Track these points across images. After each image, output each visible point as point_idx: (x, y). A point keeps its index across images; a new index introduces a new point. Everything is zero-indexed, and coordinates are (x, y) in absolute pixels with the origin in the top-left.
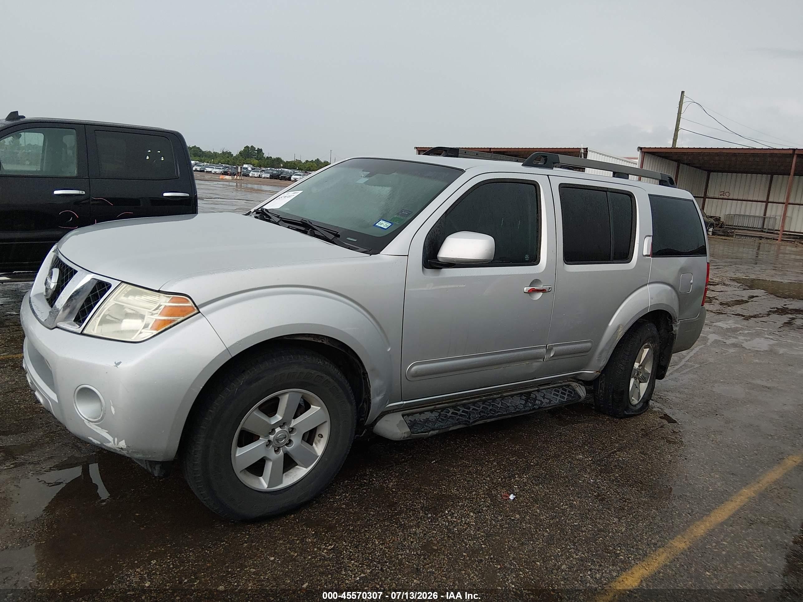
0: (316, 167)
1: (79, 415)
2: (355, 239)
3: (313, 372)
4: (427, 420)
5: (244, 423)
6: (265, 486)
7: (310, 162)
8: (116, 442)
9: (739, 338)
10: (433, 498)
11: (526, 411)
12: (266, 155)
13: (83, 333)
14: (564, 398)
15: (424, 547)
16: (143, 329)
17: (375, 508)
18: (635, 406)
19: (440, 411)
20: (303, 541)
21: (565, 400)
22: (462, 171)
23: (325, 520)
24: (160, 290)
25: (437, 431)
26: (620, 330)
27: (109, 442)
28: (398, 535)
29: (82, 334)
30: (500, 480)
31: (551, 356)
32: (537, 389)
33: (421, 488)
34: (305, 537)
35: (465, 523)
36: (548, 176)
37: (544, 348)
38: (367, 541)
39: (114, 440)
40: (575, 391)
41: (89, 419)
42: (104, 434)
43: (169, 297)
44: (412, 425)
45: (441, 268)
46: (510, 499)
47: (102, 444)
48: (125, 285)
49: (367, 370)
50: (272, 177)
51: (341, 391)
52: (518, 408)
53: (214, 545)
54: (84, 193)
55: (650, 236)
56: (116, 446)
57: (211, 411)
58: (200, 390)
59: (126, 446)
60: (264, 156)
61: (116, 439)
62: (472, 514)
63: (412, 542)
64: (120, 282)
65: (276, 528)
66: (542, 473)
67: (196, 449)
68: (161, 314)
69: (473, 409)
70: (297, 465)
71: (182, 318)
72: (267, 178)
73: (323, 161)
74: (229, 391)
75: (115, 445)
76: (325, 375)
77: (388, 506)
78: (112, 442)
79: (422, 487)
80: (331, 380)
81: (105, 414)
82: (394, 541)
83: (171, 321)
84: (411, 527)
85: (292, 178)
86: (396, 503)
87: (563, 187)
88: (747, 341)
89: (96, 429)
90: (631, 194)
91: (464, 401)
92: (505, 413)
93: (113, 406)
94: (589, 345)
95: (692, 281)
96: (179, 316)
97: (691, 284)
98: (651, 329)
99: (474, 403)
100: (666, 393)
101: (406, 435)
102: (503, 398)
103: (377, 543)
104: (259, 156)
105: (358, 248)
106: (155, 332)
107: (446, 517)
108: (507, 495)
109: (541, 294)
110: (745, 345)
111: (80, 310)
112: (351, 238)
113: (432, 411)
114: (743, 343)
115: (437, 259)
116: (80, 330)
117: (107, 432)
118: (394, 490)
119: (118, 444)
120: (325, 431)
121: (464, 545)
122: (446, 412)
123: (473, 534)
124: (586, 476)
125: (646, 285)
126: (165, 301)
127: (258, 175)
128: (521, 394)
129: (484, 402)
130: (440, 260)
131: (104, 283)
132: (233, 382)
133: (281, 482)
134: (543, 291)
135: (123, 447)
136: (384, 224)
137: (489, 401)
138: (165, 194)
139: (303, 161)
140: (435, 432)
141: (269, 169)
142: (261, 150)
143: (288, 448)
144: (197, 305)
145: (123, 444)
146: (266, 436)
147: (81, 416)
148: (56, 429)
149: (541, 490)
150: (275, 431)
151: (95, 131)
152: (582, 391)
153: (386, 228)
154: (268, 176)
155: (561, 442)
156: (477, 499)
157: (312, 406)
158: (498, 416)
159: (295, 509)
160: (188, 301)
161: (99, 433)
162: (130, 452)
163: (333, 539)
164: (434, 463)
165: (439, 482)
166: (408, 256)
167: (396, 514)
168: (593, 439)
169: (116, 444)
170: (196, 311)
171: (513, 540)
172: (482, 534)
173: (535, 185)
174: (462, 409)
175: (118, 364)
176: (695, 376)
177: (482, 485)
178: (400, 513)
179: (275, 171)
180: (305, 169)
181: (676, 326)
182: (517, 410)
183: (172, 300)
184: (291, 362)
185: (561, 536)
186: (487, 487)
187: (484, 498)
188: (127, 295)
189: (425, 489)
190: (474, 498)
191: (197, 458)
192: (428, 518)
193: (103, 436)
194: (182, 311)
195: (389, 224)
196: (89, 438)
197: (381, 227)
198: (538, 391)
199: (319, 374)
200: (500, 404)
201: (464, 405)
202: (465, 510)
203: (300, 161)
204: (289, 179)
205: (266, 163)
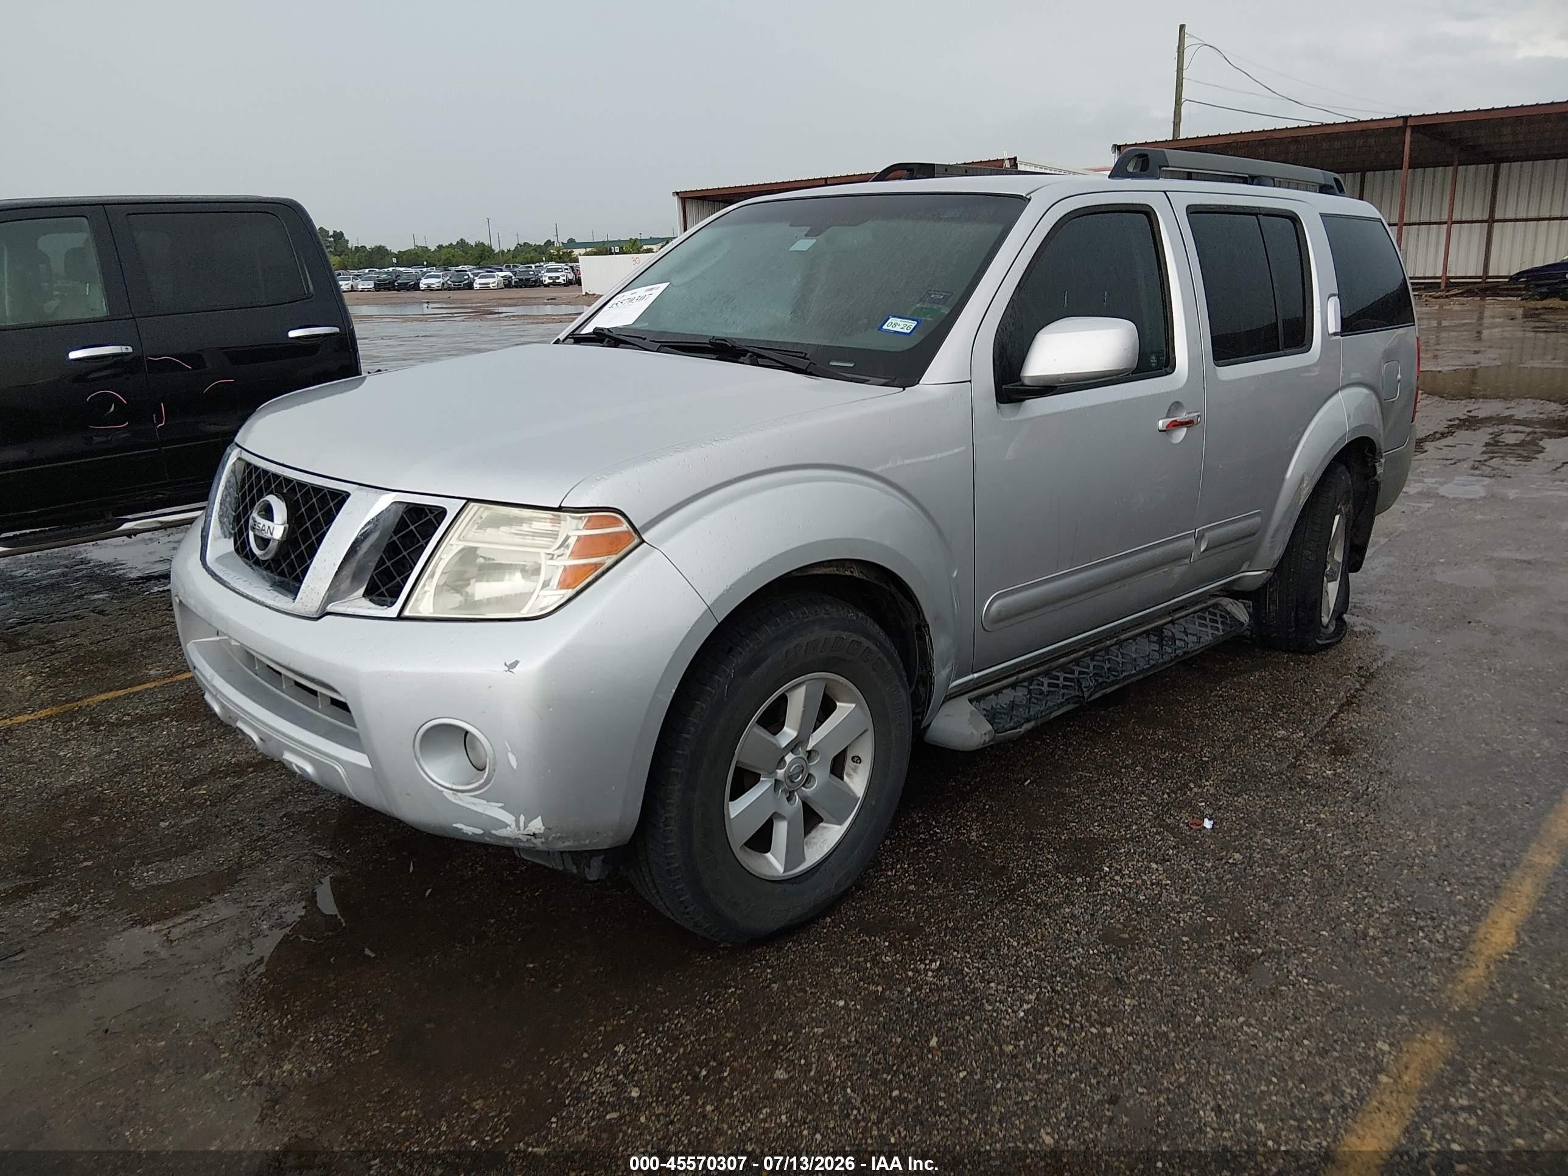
0: (463, 257)
1: (430, 781)
2: (850, 362)
3: (845, 635)
4: (1013, 705)
5: (741, 750)
6: (780, 869)
7: (447, 247)
8: (522, 824)
9: (1426, 480)
10: (1065, 847)
11: (1165, 663)
12: (352, 244)
13: (402, 615)
14: (1218, 629)
15: (1105, 938)
16: (542, 588)
17: (972, 882)
18: (1327, 627)
19: (1026, 684)
20: (878, 963)
21: (1221, 633)
22: (1022, 201)
23: (893, 919)
24: (563, 505)
25: (1033, 723)
26: (1305, 485)
27: (506, 825)
28: (1045, 924)
29: (400, 617)
30: (1166, 796)
31: (1202, 550)
32: (1170, 618)
33: (1032, 833)
34: (877, 954)
35: (1152, 884)
36: (1165, 192)
37: (1191, 537)
38: (995, 943)
39: (517, 822)
40: (1229, 613)
41: (454, 787)
42: (495, 811)
43: (580, 518)
44: (992, 716)
45: (1023, 400)
46: (1205, 828)
47: (487, 833)
48: (476, 505)
49: (927, 620)
50: (380, 286)
51: (890, 667)
52: (1153, 660)
53: (717, 996)
54: (130, 349)
55: (1334, 295)
56: (522, 832)
57: (686, 736)
58: (672, 695)
59: (543, 828)
60: (350, 246)
61: (522, 818)
62: (1154, 866)
63: (1078, 933)
64: (465, 501)
65: (812, 946)
66: (1234, 774)
67: (667, 815)
68: (573, 555)
69: (1080, 673)
70: (821, 820)
71: (614, 558)
72: (369, 290)
73: (473, 244)
74: (713, 692)
75: (519, 829)
76: (863, 639)
77: (993, 875)
78: (513, 826)
79: (1034, 831)
80: (874, 647)
81: (494, 770)
82: (1043, 936)
83: (596, 566)
84: (1059, 906)
85: (421, 285)
86: (1003, 866)
87: (1193, 211)
88: (1442, 484)
89: (474, 804)
90: (1294, 216)
91: (1062, 660)
92: (1134, 672)
93: (512, 752)
94: (1258, 519)
95: (1399, 376)
96: (609, 554)
97: (1399, 381)
98: (1345, 479)
99: (1077, 661)
100: (1360, 596)
101: (987, 738)
102: (1120, 643)
103: (1015, 944)
104: (339, 249)
105: (867, 378)
106: (570, 592)
107: (1112, 879)
108: (1198, 822)
109: (1185, 429)
110: (1442, 491)
111: (375, 570)
112: (838, 360)
113: (1013, 686)
114: (1437, 489)
115: (1020, 380)
116: (393, 611)
117: (501, 808)
118: (986, 844)
119: (525, 827)
120: (866, 750)
121: (1174, 922)
122: (1038, 685)
123: (1178, 900)
124: (1312, 766)
125: (1337, 391)
126: (573, 528)
127: (349, 287)
128: (1147, 633)
129: (1092, 656)
130: (1027, 382)
131: (423, 509)
132: (717, 674)
133: (803, 859)
134: (1188, 423)
135: (537, 832)
136: (900, 325)
137: (1100, 654)
138: (293, 334)
139: (433, 248)
140: (1027, 726)
141: (367, 271)
142: (341, 234)
143: (808, 791)
144: (637, 526)
145: (537, 825)
146: (771, 773)
147: (435, 785)
148: (261, 832)
149: (1251, 803)
150: (785, 761)
151: (128, 214)
152: (1240, 612)
153: (909, 331)
154: (370, 285)
155: (1233, 712)
156: (1146, 837)
157: (838, 704)
158: (1125, 678)
159: (830, 907)
160: (617, 522)
161: (481, 811)
162: (550, 839)
163: (931, 951)
164: (1029, 784)
165: (1059, 818)
166: (970, 381)
167: (1016, 888)
168: (1284, 697)
169: (522, 829)
170: (637, 541)
171: (1257, 900)
172: (1195, 898)
173: (1148, 213)
174: (1062, 675)
175: (512, 666)
176: (1392, 559)
177: (1141, 810)
178: (1023, 883)
179: (384, 273)
180: (441, 262)
181: (1381, 465)
182: (1152, 662)
183: (590, 524)
184: (806, 620)
185: (1335, 880)
186: (1151, 813)
187: (1158, 833)
188: (484, 525)
189: (1041, 834)
190: (1139, 837)
191: (672, 831)
192: (1081, 885)
193: (492, 817)
194: (611, 543)
195: (913, 324)
196: (454, 825)
197: (895, 332)
198: (1172, 622)
199: (855, 637)
200: (1120, 656)
201: (1062, 668)
202: (1138, 861)
203: (426, 249)
204: (416, 287)
205: (356, 260)
